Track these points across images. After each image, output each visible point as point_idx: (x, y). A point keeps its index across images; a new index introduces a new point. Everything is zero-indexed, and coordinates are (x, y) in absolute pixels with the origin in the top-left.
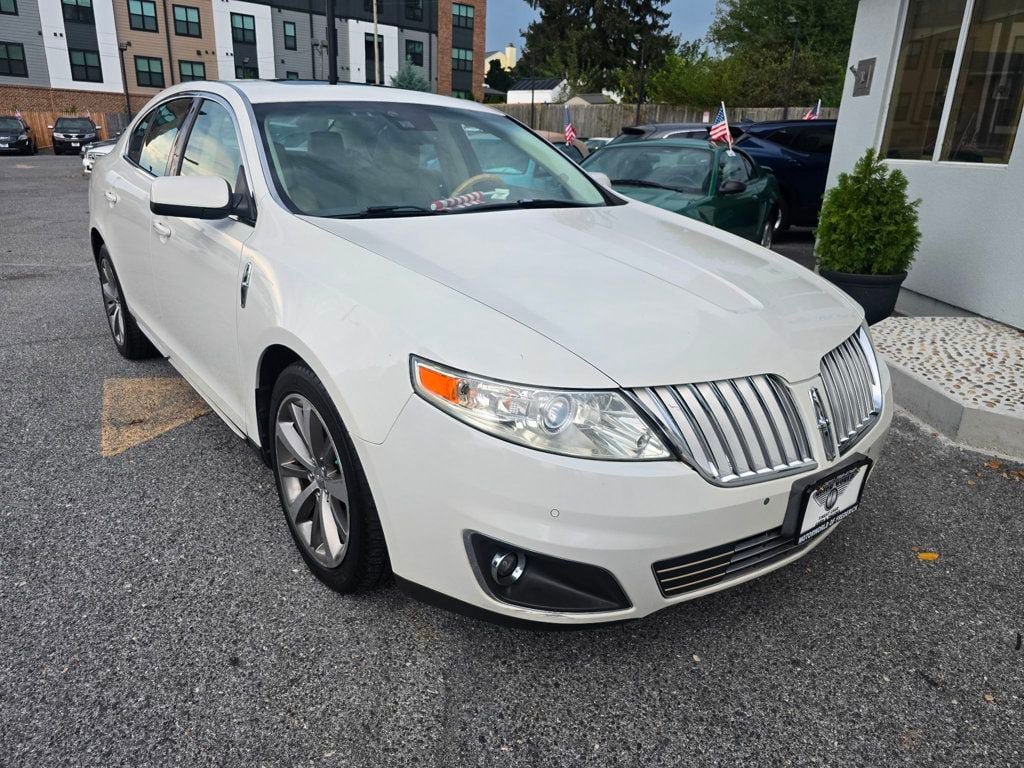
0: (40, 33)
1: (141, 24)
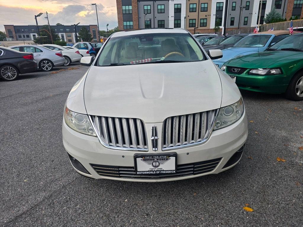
0: (169, 17)
1: (192, 10)
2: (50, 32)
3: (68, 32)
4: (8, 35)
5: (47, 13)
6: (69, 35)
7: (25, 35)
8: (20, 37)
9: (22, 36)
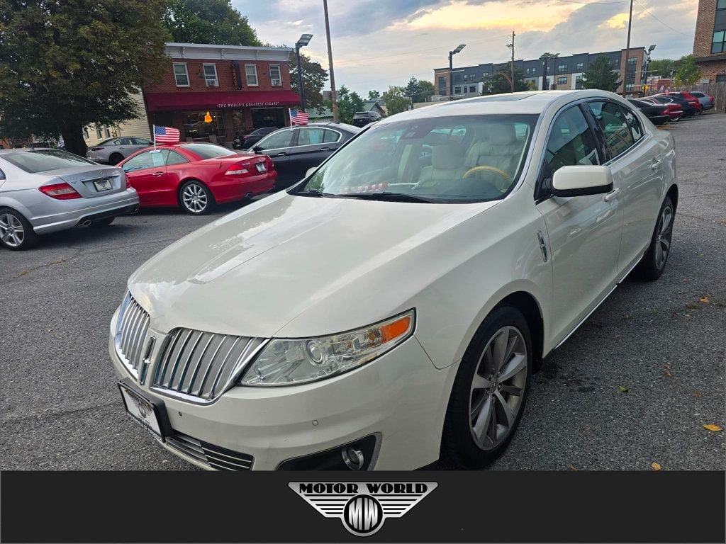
2: (512, 77)
3: (561, 73)
4: (437, 88)
5: (514, 35)
6: (562, 80)
7: (468, 86)
8: (458, 92)
9: (462, 90)
